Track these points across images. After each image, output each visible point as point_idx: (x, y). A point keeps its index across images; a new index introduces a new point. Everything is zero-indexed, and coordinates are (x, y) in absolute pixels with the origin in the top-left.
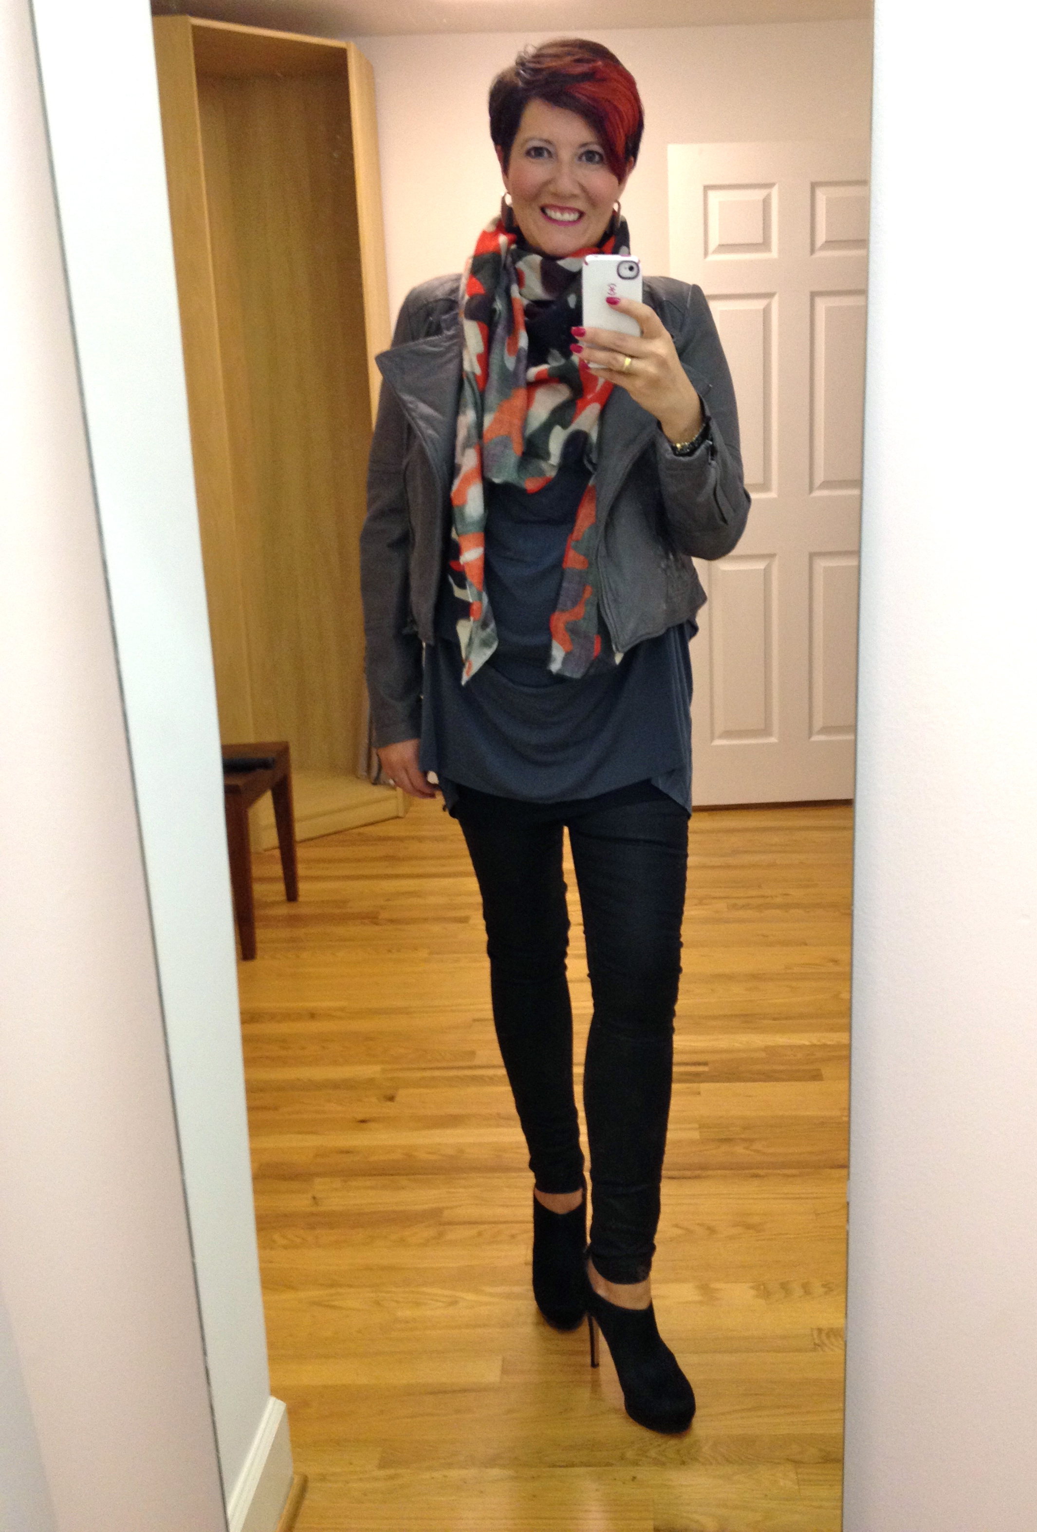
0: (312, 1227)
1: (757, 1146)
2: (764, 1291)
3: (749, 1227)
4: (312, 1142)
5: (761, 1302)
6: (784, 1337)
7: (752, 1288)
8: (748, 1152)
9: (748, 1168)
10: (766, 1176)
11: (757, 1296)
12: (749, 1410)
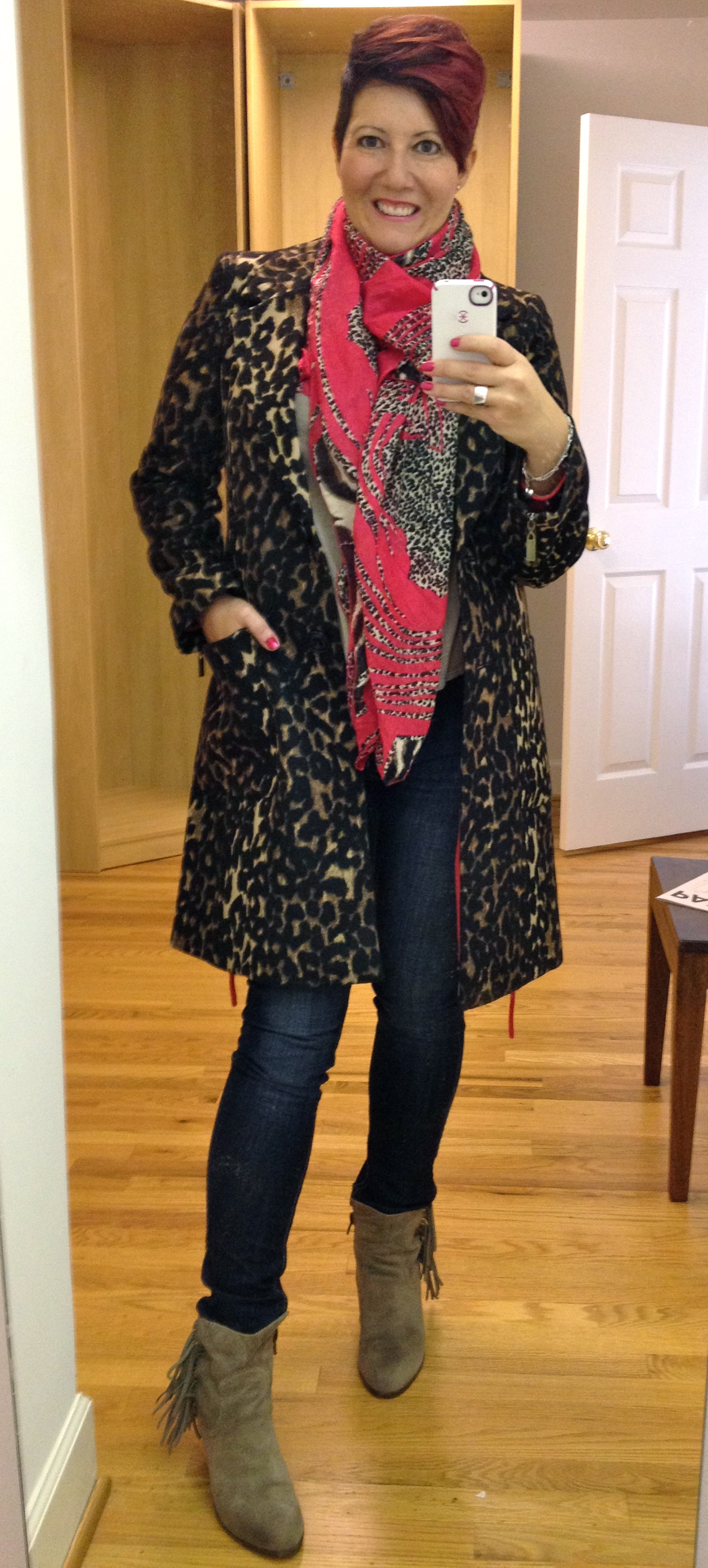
0: (126, 1226)
1: (592, 1165)
2: (596, 1312)
3: (582, 1247)
4: (130, 1139)
5: (595, 1324)
6: (616, 1362)
7: (585, 1309)
8: (583, 1171)
9: (583, 1187)
10: (600, 1196)
11: (590, 1318)
12: (579, 1435)
